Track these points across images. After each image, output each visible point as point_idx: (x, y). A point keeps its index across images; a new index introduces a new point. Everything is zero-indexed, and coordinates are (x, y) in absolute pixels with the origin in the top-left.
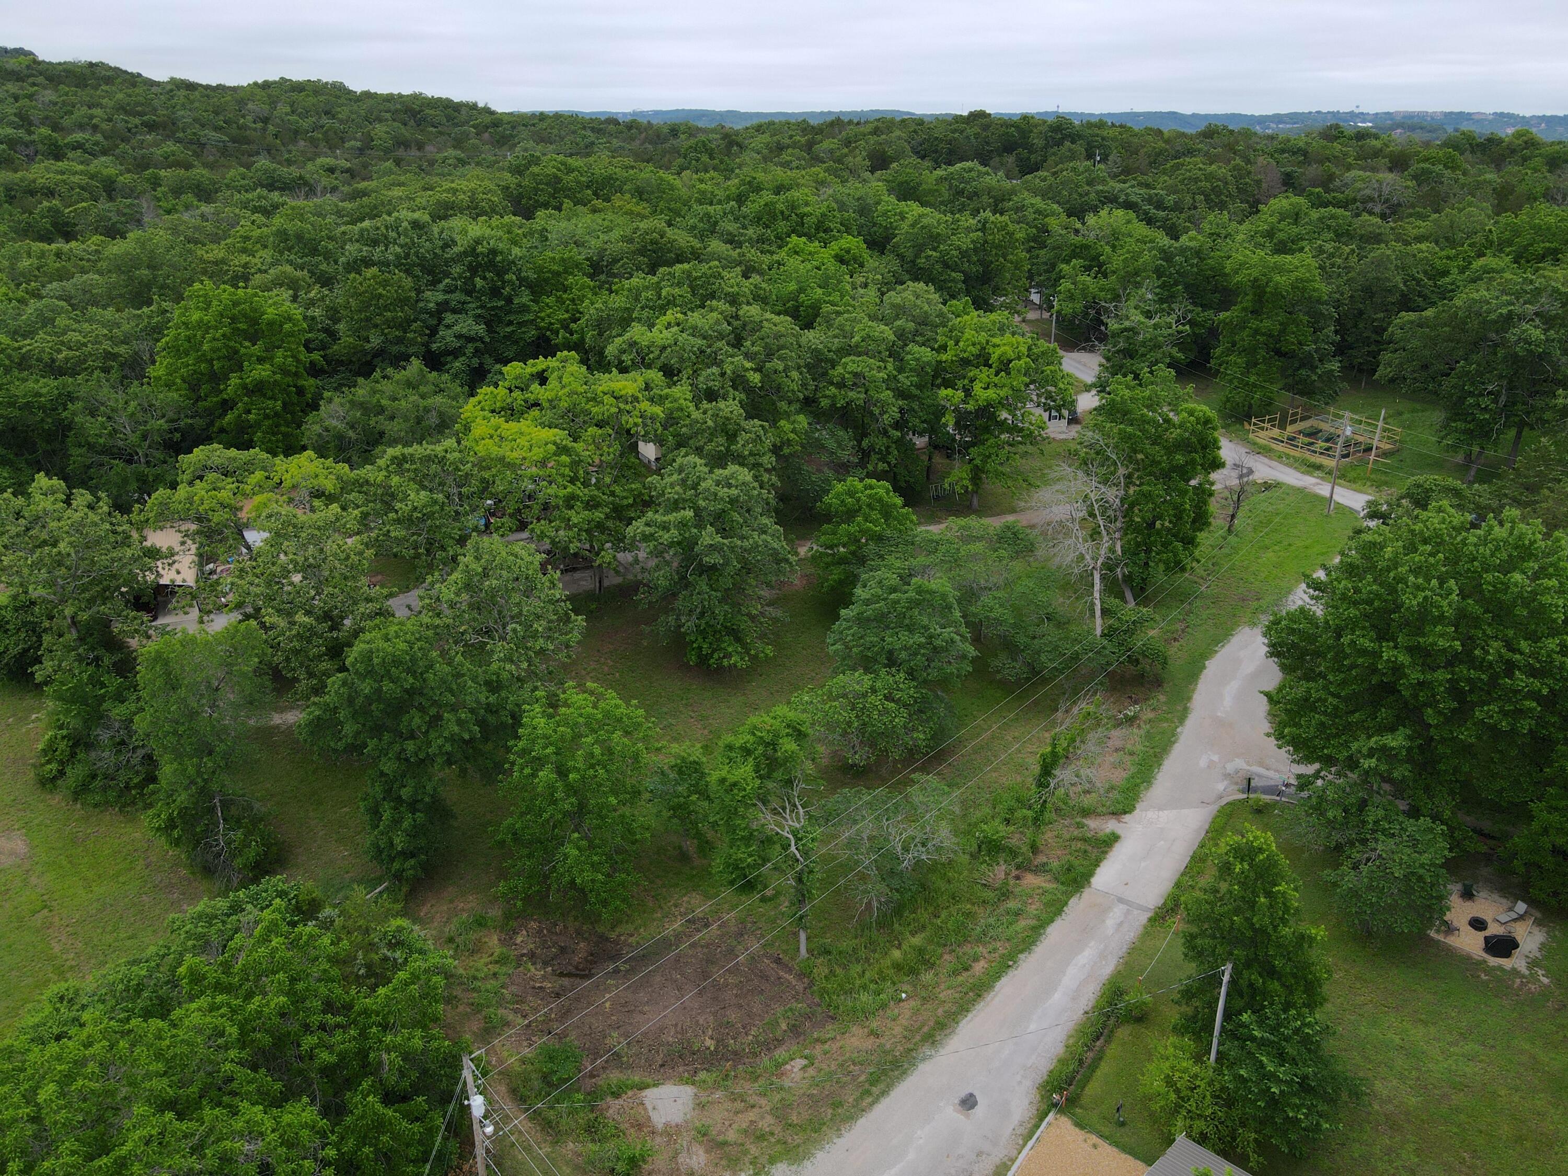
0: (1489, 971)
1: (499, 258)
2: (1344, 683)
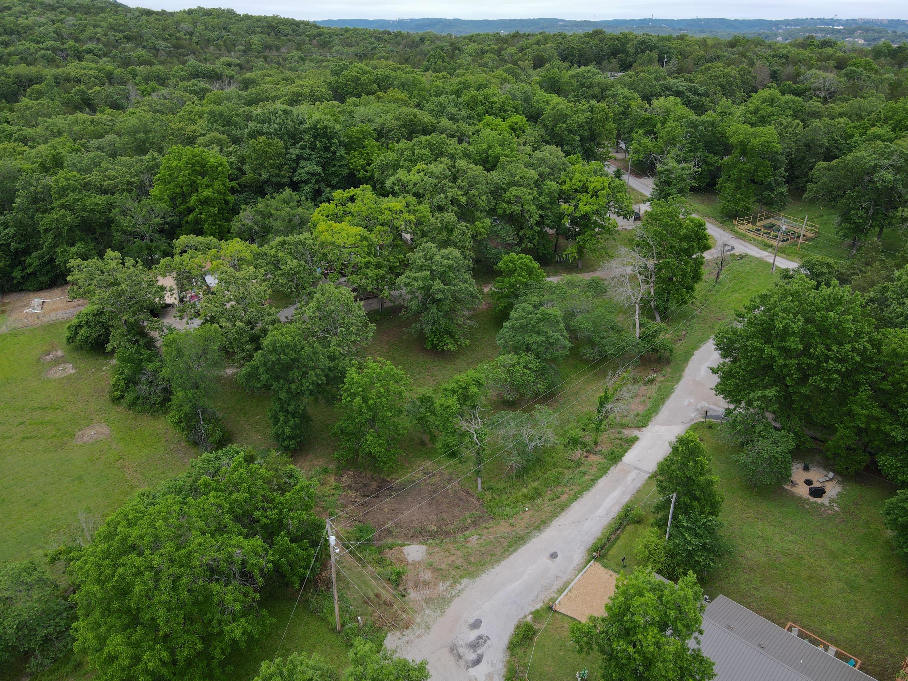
0: (810, 504)
1: (329, 131)
2: (749, 364)
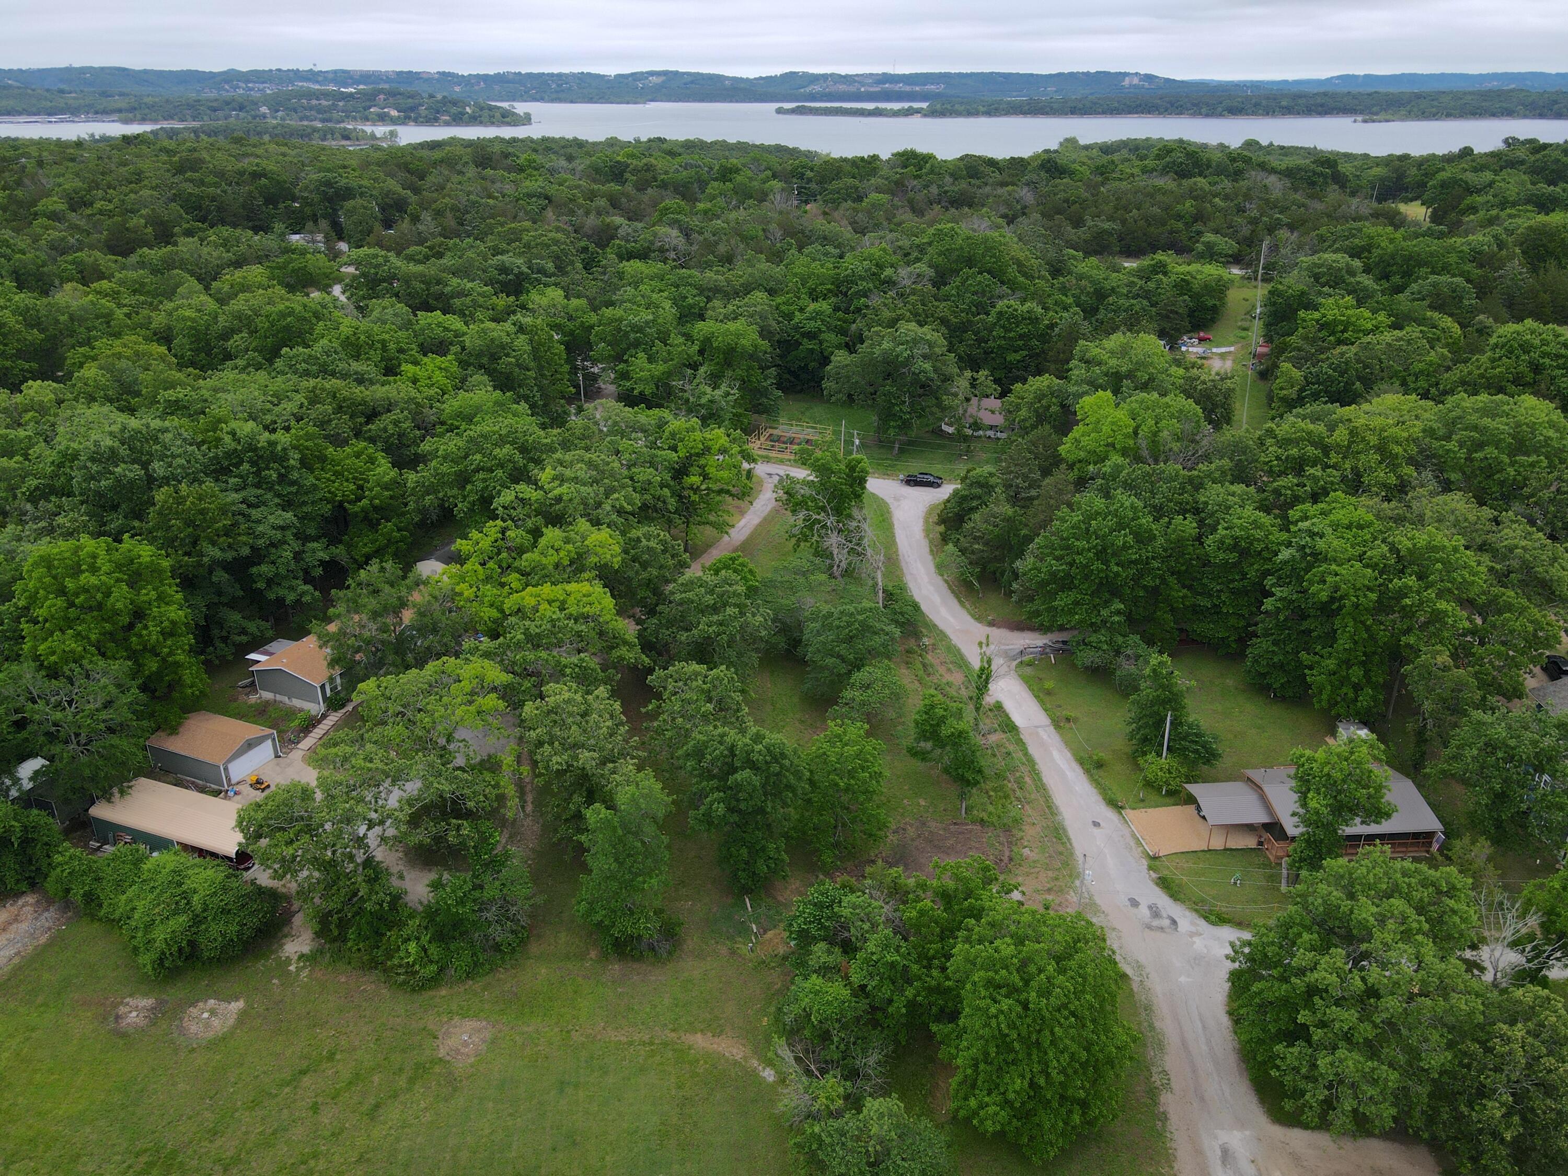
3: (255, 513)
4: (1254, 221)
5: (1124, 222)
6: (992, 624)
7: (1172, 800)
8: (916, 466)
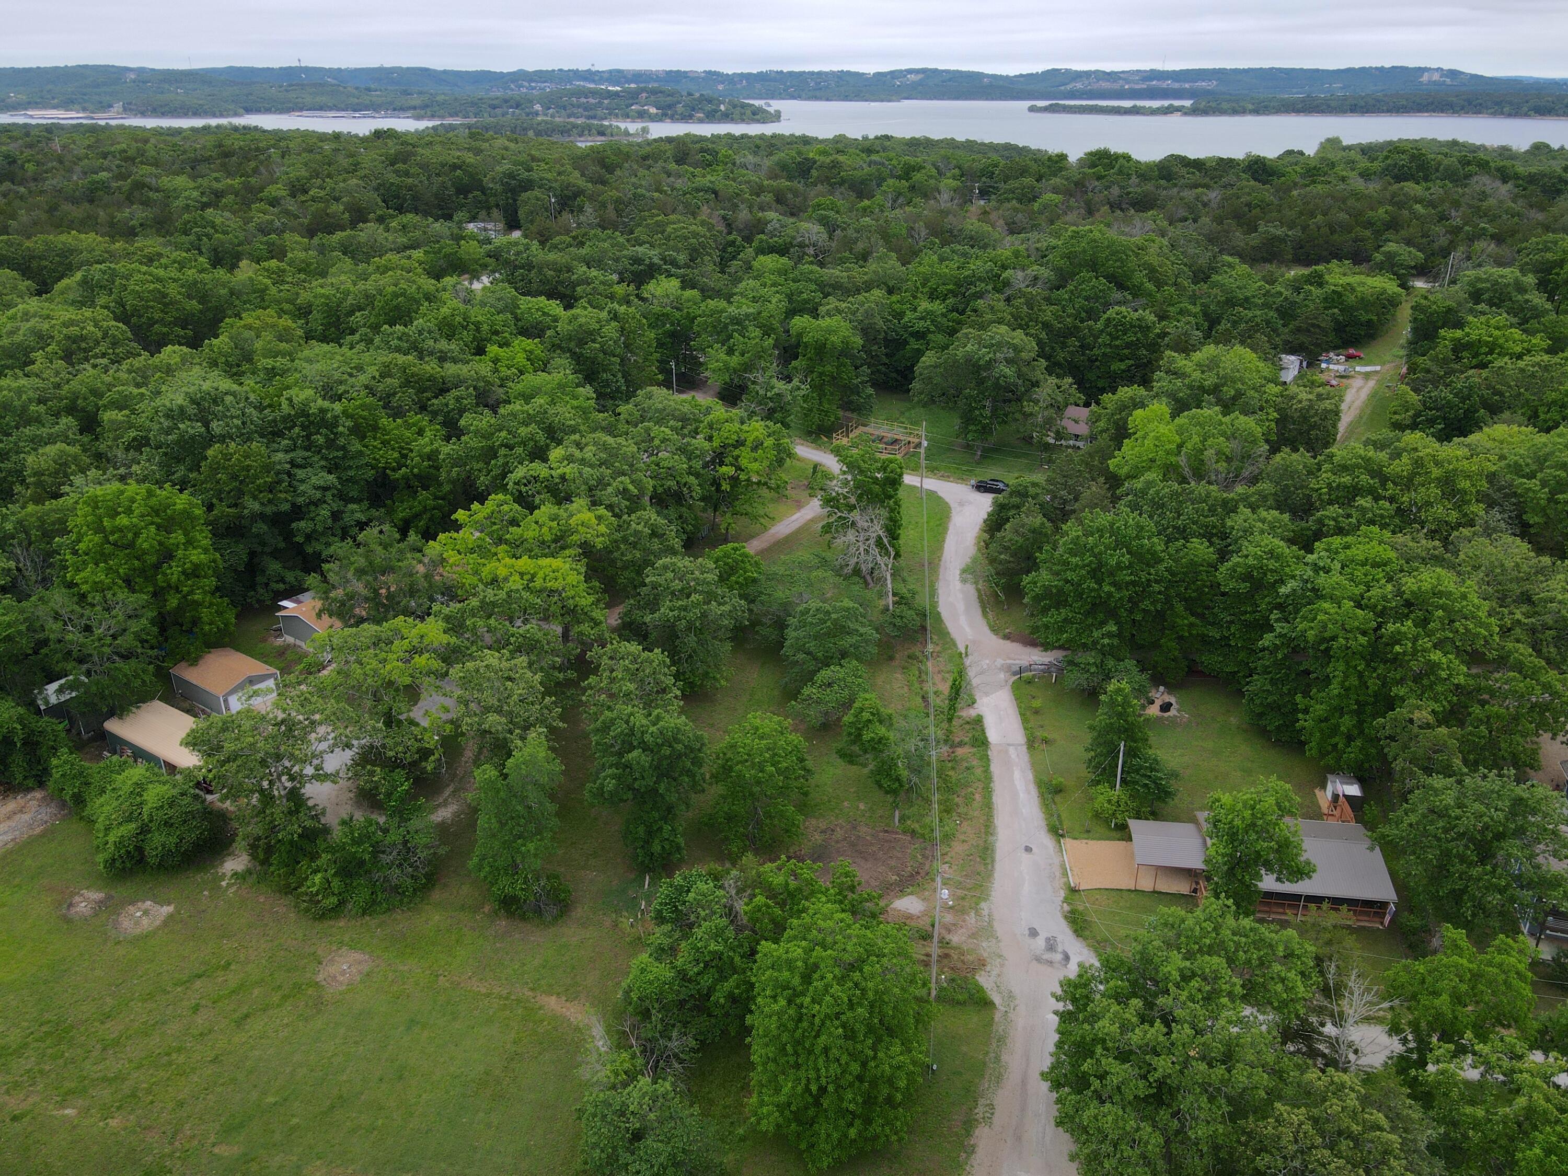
0: (1164, 719)
3: (300, 473)
4: (1455, 231)
5: (1304, 228)
6: (1007, 637)
7: (1119, 835)
8: (991, 472)
